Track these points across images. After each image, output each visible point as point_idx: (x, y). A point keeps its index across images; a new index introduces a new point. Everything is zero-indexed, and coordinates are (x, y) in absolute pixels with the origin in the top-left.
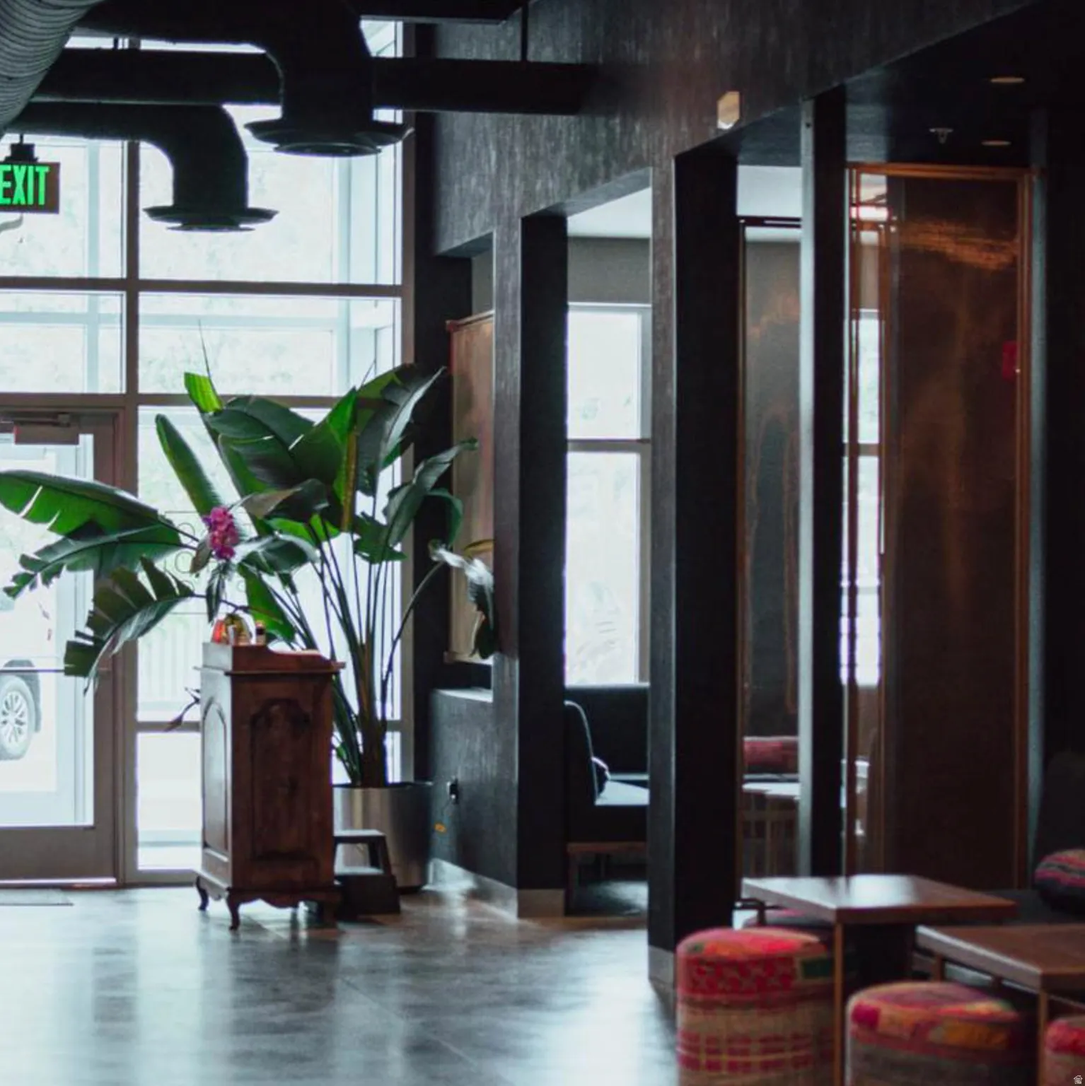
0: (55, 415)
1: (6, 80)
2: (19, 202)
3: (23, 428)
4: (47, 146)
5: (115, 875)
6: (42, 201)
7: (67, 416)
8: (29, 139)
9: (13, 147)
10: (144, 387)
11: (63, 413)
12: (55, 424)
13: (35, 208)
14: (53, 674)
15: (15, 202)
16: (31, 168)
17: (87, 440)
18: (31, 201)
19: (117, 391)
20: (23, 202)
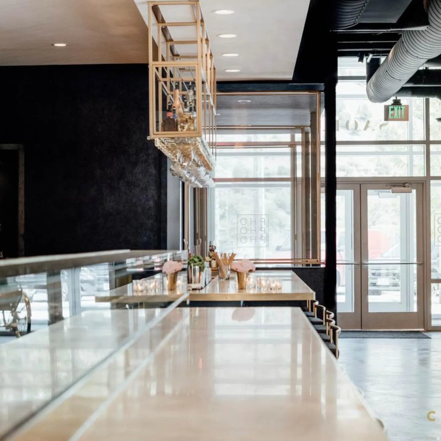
0: (405, 183)
1: (399, 81)
2: (396, 118)
3: (394, 188)
4: (405, 100)
5: (424, 328)
6: (403, 117)
7: (408, 184)
8: (398, 98)
9: (394, 100)
10: (432, 174)
11: (407, 183)
12: (404, 187)
13: (401, 120)
14: (400, 265)
15: (395, 118)
16: (399, 107)
17: (414, 191)
18: (399, 118)
19: (423, 176)
20: (397, 118)
